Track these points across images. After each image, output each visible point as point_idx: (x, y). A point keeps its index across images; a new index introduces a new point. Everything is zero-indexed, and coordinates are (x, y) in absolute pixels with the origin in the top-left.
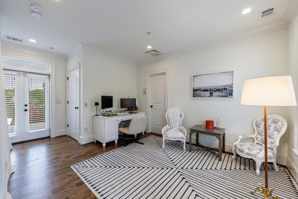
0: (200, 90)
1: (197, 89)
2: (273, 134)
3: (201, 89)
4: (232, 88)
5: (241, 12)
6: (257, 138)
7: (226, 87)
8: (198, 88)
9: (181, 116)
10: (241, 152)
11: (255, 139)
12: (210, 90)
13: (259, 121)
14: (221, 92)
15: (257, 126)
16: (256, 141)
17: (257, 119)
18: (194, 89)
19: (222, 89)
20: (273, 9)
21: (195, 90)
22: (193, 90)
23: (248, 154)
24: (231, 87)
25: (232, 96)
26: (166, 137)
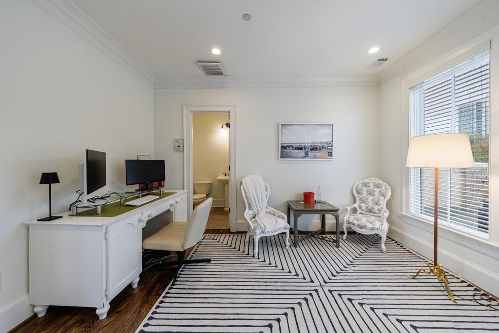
0: (291, 148)
1: (287, 146)
2: (380, 200)
3: (292, 146)
4: (332, 146)
5: (367, 52)
6: (360, 207)
7: (325, 145)
8: (289, 145)
9: (266, 190)
10: (363, 228)
11: (358, 208)
12: (305, 149)
13: (360, 186)
14: (319, 151)
15: (358, 193)
16: (359, 211)
17: (356, 184)
18: (283, 145)
19: (320, 147)
20: (386, 60)
21: (283, 148)
22: (281, 147)
23: (372, 229)
24: (330, 145)
25: (331, 157)
26: (263, 232)
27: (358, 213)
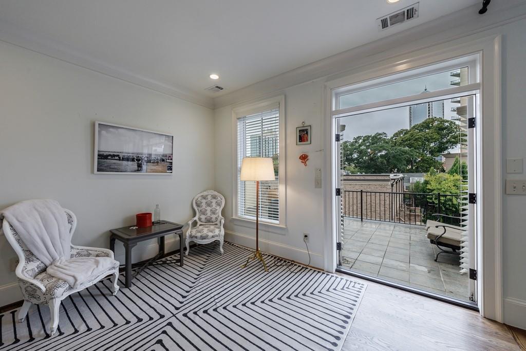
0: (117, 158)
2: (216, 210)
3: (118, 156)
4: (171, 159)
6: (200, 219)
7: (164, 158)
8: (112, 154)
9: (70, 221)
10: (205, 239)
11: (198, 221)
12: (138, 160)
13: (199, 199)
14: (156, 164)
15: (198, 205)
16: (199, 223)
17: (196, 198)
19: (157, 159)
20: (222, 89)
21: (102, 157)
22: (99, 155)
23: (213, 237)
24: (170, 159)
25: (171, 171)
27: (198, 225)
